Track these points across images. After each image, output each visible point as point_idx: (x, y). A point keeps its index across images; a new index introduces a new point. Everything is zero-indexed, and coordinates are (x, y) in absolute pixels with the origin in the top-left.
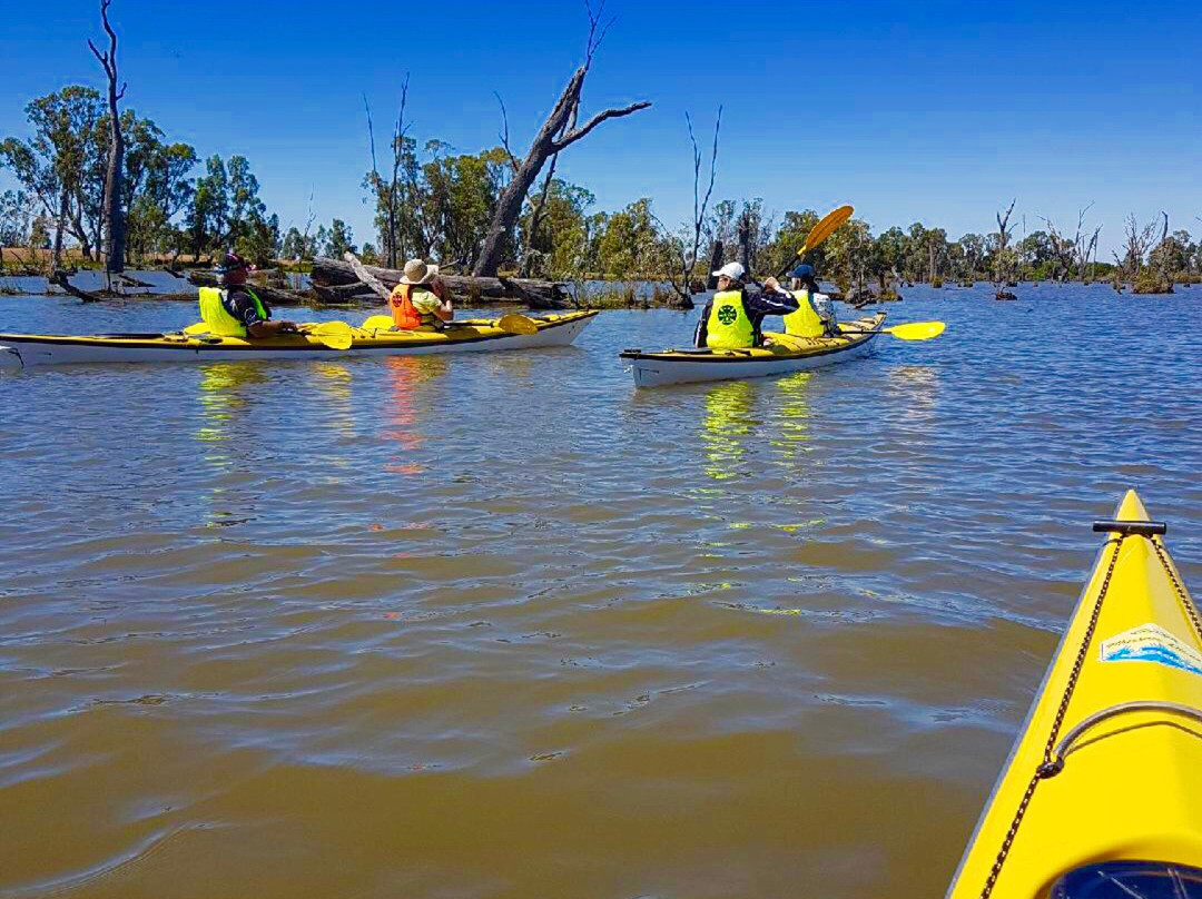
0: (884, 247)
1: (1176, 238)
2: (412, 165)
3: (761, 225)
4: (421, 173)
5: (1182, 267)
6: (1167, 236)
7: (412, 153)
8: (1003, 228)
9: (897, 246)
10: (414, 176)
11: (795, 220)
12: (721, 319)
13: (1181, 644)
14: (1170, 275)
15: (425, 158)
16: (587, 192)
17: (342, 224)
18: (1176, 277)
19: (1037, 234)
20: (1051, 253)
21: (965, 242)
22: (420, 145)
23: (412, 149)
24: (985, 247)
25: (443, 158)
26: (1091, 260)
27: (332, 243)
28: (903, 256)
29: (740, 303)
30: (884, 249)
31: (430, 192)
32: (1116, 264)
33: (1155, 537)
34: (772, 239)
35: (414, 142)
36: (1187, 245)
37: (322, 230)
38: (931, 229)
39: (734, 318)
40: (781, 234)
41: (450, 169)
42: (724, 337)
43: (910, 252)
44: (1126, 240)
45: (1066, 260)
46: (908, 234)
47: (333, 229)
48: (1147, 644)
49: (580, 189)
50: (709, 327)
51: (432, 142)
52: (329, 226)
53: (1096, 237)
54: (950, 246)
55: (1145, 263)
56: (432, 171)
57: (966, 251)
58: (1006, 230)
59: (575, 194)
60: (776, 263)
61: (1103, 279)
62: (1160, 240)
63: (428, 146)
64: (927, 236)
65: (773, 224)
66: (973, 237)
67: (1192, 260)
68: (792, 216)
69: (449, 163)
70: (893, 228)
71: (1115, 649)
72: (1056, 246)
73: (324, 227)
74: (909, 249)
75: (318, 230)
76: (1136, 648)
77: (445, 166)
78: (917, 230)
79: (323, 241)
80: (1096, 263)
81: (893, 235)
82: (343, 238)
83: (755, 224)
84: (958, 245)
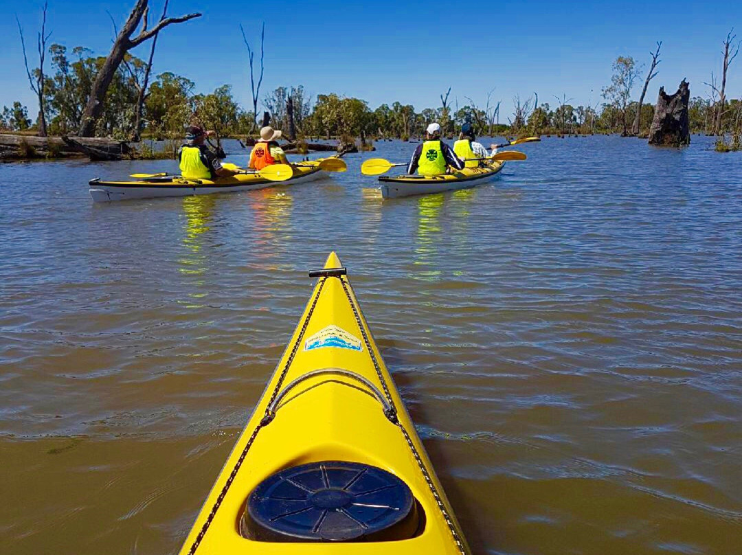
0: (379, 117)
1: (543, 108)
2: (64, 63)
3: (304, 102)
4: (70, 69)
5: (546, 124)
6: (537, 107)
7: (64, 55)
8: (445, 104)
9: (386, 116)
10: (65, 71)
11: (324, 100)
12: (428, 157)
13: (347, 334)
14: (539, 130)
15: (72, 59)
16: (189, 81)
17: (20, 105)
18: (543, 131)
19: (466, 108)
20: (474, 119)
21: (425, 113)
22: (70, 50)
23: (63, 53)
24: (436, 116)
25: (85, 59)
26: (495, 123)
27: (14, 118)
28: (390, 122)
29: (439, 149)
30: (379, 118)
31: (78, 82)
32: (510, 125)
33: (342, 276)
34: (311, 111)
35: (65, 48)
36: (548, 112)
37: (6, 110)
38: (405, 106)
39: (436, 157)
40: (316, 109)
41: (91, 66)
42: (428, 168)
43: (394, 120)
44: (515, 111)
45: (481, 123)
46: (392, 108)
47: (14, 109)
48: (328, 337)
49: (184, 79)
50: (419, 162)
51: (77, 48)
52: (11, 107)
53: (498, 108)
54: (417, 115)
55: (526, 124)
56: (79, 67)
57: (426, 118)
58: (447, 106)
59: (182, 82)
60: (314, 127)
61: (503, 133)
62: (533, 110)
63: (75, 51)
64: (403, 110)
65: (310, 102)
66: (429, 110)
67: (552, 121)
68: (322, 97)
69: (90, 61)
70: (383, 105)
71: (312, 343)
72: (476, 115)
73: (7, 107)
74: (393, 118)
75: (3, 110)
76: (322, 341)
77: (87, 64)
78: (397, 107)
79: (7, 117)
80: (498, 125)
81: (384, 109)
82: (22, 114)
83: (300, 103)
84: (421, 115)
